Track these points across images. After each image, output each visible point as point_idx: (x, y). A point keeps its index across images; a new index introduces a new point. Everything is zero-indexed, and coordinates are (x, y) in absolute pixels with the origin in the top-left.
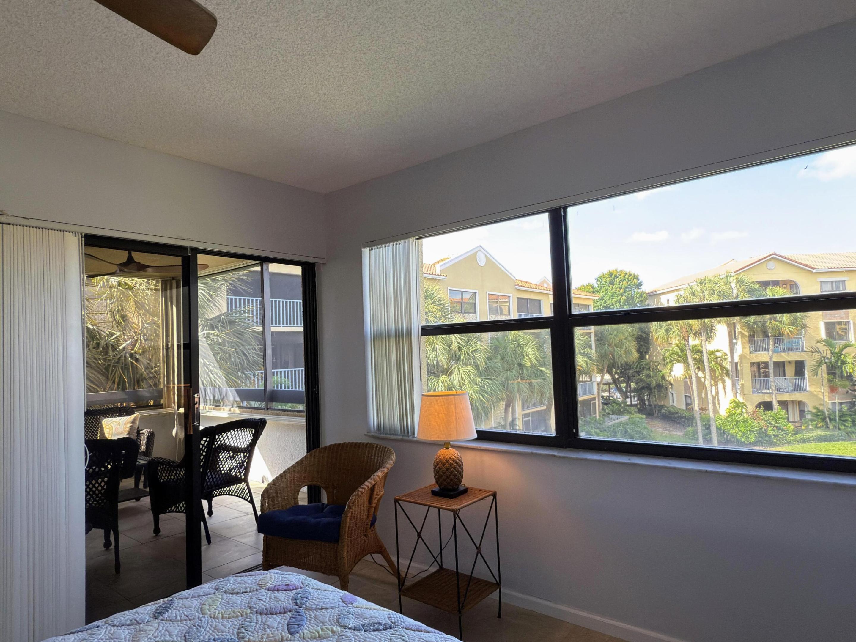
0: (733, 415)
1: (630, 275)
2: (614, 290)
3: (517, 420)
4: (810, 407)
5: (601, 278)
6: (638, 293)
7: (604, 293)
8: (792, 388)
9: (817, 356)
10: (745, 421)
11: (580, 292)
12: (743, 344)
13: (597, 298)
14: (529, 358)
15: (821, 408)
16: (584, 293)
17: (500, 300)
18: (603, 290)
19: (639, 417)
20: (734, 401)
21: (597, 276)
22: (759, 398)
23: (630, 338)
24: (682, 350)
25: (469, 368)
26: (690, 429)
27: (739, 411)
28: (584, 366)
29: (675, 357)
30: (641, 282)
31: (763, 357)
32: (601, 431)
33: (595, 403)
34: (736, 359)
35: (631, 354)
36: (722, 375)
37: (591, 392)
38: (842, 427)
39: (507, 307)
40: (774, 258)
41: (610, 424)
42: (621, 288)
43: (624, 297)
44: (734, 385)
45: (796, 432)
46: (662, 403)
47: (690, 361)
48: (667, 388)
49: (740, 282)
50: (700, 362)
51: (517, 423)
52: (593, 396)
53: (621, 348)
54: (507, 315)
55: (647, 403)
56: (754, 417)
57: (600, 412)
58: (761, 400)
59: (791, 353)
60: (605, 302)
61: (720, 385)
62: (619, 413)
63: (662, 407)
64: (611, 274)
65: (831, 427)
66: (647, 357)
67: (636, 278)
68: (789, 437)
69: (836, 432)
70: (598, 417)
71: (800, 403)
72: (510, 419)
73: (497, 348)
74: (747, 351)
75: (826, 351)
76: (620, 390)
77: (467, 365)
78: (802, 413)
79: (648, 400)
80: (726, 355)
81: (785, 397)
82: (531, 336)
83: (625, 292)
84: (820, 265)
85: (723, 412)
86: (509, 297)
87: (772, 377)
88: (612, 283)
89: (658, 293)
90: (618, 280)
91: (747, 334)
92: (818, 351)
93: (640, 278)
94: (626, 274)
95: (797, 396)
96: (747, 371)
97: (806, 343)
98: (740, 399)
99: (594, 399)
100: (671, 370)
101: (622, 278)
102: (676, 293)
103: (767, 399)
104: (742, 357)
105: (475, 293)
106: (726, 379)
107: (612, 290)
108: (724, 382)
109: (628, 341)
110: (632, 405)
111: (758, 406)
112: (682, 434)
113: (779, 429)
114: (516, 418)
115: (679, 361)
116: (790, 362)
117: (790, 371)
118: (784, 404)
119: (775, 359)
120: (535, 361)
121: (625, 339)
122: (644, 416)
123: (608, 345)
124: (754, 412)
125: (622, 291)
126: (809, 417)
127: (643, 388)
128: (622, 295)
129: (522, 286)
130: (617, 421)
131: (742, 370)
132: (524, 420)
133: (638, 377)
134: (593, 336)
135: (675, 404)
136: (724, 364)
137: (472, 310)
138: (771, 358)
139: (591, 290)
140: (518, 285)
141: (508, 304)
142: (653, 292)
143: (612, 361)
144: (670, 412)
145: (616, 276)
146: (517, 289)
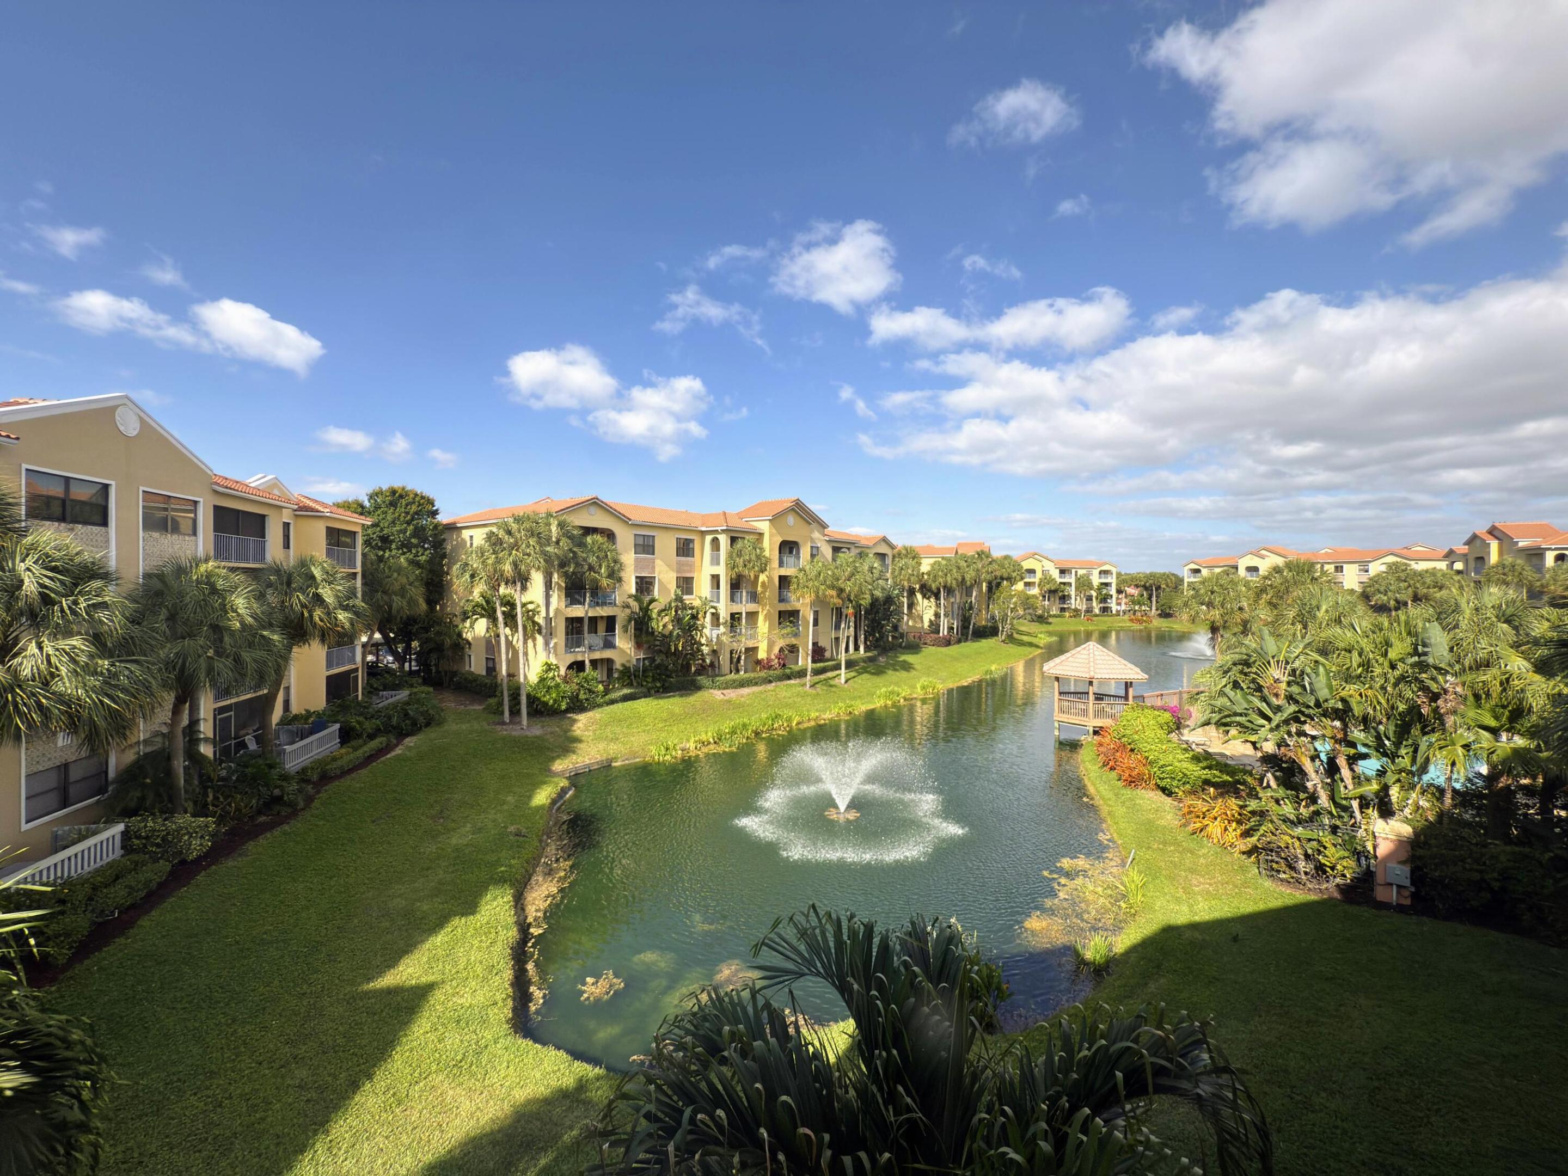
0: (545, 679)
1: (423, 497)
2: (397, 515)
3: (202, 723)
4: (618, 666)
5: (377, 494)
6: (432, 523)
7: (380, 518)
8: (602, 645)
9: (628, 611)
10: (557, 686)
11: (341, 511)
12: (559, 596)
13: (370, 523)
14: (239, 615)
15: (628, 665)
16: (349, 513)
17: (173, 506)
18: (379, 512)
19: (424, 691)
20: (546, 663)
21: (370, 491)
22: (570, 659)
23: (417, 584)
24: (488, 602)
25: (76, 642)
26: (492, 701)
27: (551, 675)
28: (347, 625)
29: (479, 610)
30: (437, 510)
31: (578, 611)
32: (366, 718)
33: (357, 676)
34: (551, 615)
35: (417, 604)
36: (533, 632)
37: (353, 660)
38: (645, 683)
39: (190, 522)
40: (595, 503)
41: (380, 705)
42: (407, 513)
43: (412, 527)
44: (547, 644)
45: (607, 691)
46: (455, 668)
47: (499, 615)
48: (463, 648)
49: (561, 525)
50: (510, 618)
51: (202, 729)
52: (354, 667)
53: (403, 596)
54: (189, 535)
55: (433, 668)
56: (566, 680)
57: (363, 689)
58: (572, 660)
59: (605, 608)
60: (382, 530)
61: (530, 643)
62: (396, 687)
63: (455, 674)
64: (394, 492)
65: (635, 684)
66: (438, 607)
67: (431, 502)
68: (600, 700)
69: (641, 690)
70: (360, 698)
71: (609, 661)
72: (185, 721)
73: (159, 594)
74: (563, 604)
75: (635, 606)
76: (394, 653)
77: (69, 634)
78: (610, 671)
79: (435, 665)
80: (538, 606)
81: (597, 655)
82: (242, 577)
83: (413, 519)
84: (636, 517)
85: (533, 678)
86: (196, 502)
87: (586, 634)
88: (393, 504)
89: (459, 525)
90: (404, 502)
91: (563, 585)
92: (628, 606)
93: (436, 503)
94: (416, 495)
95: (607, 654)
96: (560, 628)
97: (619, 598)
98: (553, 660)
99: (356, 670)
100: (472, 626)
101: (410, 500)
102: (487, 530)
103: (580, 658)
104: (557, 611)
105: (106, 487)
106: (538, 636)
107: (393, 513)
108: (534, 640)
109: (415, 587)
110: (411, 672)
111: (570, 667)
112: (481, 707)
113: (590, 691)
114: (198, 720)
115: (482, 616)
116: (602, 617)
117: (601, 627)
118: (594, 663)
119: (590, 615)
120: (250, 619)
121: (410, 585)
122: (431, 689)
123: (383, 592)
124: (566, 675)
125: (409, 517)
126: (616, 675)
127: (430, 651)
128: (408, 523)
129: (226, 487)
130: (390, 701)
131: (556, 626)
132: (219, 717)
133: (426, 635)
134: (359, 577)
135: (472, 669)
136: (536, 619)
137: (97, 518)
138: (587, 612)
139: (360, 510)
140: (218, 484)
141: (192, 515)
142: (455, 523)
143: (386, 615)
144: (466, 679)
145: (401, 496)
146: (216, 492)
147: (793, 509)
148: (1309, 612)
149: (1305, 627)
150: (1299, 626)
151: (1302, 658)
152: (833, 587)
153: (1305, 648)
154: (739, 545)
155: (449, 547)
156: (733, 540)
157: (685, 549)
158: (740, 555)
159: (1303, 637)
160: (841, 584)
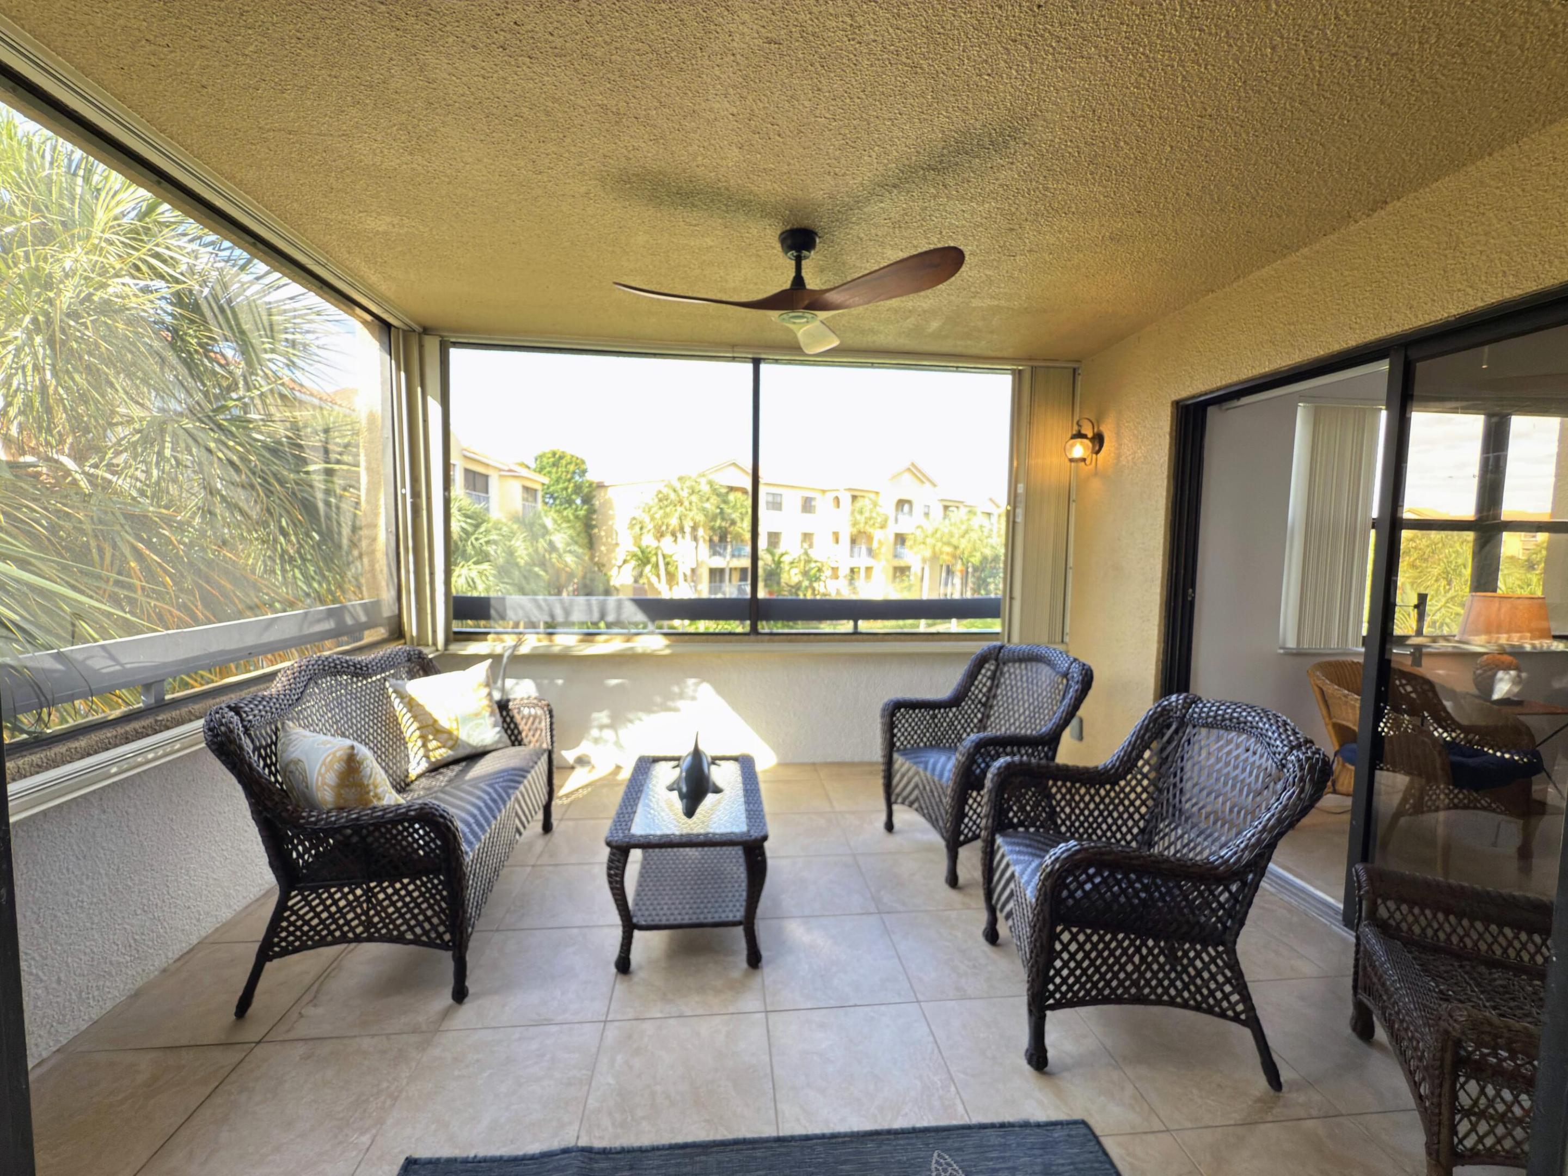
1: (575, 458)
2: (559, 474)
5: (542, 457)
6: (584, 481)
9: (761, 563)
11: (527, 471)
12: (704, 547)
16: (531, 473)
18: (547, 471)
24: (643, 552)
30: (587, 470)
31: (718, 562)
34: (696, 565)
42: (567, 472)
43: (570, 485)
49: (711, 483)
59: (740, 560)
64: (554, 454)
67: (582, 463)
74: (707, 556)
75: (768, 558)
83: (572, 477)
87: (726, 584)
88: (555, 465)
90: (563, 462)
91: (708, 538)
92: (761, 559)
93: (586, 464)
94: (571, 456)
96: (704, 577)
101: (567, 461)
104: (702, 561)
106: (684, 584)
107: (556, 473)
116: (736, 568)
119: (730, 566)
125: (569, 476)
129: (469, 453)
131: (700, 575)
138: (728, 563)
145: (561, 458)
146: (465, 457)
147: (909, 469)
148: (1454, 570)
149: (1449, 583)
150: (1443, 582)
151: (1443, 611)
152: (948, 544)
153: (1447, 602)
154: (859, 503)
155: (597, 503)
156: (854, 498)
157: (807, 505)
158: (861, 512)
159: (1447, 592)
160: (954, 541)
